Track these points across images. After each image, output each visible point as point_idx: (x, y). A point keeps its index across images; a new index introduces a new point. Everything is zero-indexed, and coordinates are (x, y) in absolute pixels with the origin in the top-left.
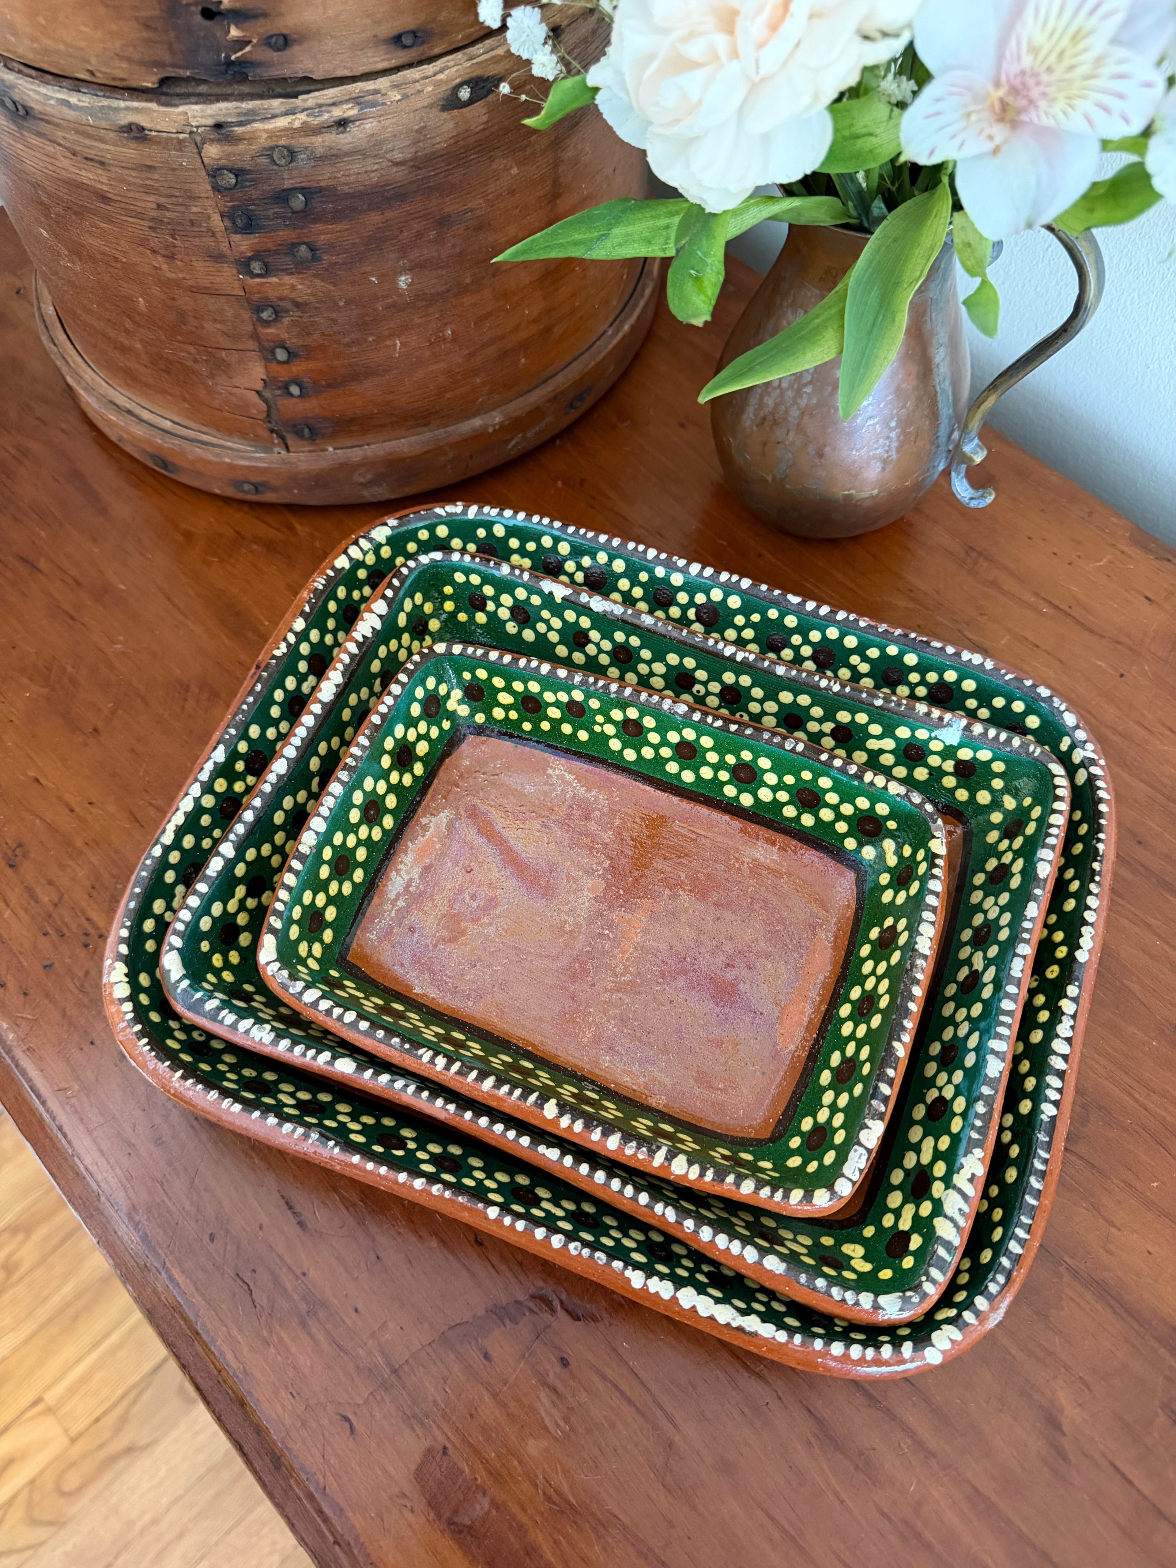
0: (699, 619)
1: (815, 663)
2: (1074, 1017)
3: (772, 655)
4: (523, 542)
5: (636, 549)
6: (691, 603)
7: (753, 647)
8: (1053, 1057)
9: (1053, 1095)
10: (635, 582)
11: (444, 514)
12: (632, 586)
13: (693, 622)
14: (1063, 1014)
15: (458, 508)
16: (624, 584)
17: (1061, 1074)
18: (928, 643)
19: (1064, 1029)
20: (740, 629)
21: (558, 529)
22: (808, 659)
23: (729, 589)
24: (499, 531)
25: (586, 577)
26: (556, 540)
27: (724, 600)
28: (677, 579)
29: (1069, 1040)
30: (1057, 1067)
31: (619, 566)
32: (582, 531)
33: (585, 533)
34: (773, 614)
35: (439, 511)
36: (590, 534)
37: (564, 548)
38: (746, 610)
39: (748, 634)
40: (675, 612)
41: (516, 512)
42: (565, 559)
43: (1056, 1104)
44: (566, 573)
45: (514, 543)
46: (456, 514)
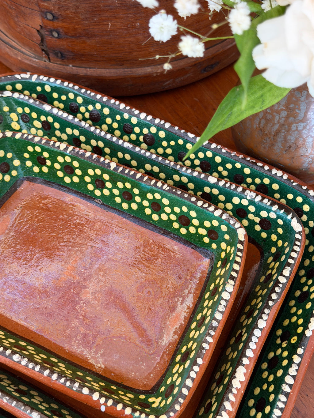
0: (145, 141)
1: (201, 169)
2: (299, 365)
3: (180, 163)
4: (60, 95)
5: (114, 103)
6: (141, 133)
7: (171, 158)
8: (284, 385)
9: (281, 405)
10: (114, 120)
11: (20, 78)
12: (113, 122)
13: (142, 143)
14: (293, 363)
15: (27, 76)
16: (109, 120)
17: (287, 395)
18: (255, 164)
19: (292, 371)
20: (165, 148)
21: (77, 90)
22: (198, 166)
23: (160, 128)
24: (48, 89)
25: (90, 115)
26: (76, 96)
27: (157, 133)
28: (134, 120)
29: (294, 377)
30: (285, 390)
31: (106, 111)
32: (89, 92)
33: (90, 93)
34: (181, 142)
35: (17, 76)
36: (93, 94)
37: (80, 100)
38: (168, 138)
39: (169, 151)
40: (133, 137)
41: (56, 80)
42: (80, 105)
43: (281, 409)
44: (81, 113)
45: (55, 95)
46: (26, 79)
